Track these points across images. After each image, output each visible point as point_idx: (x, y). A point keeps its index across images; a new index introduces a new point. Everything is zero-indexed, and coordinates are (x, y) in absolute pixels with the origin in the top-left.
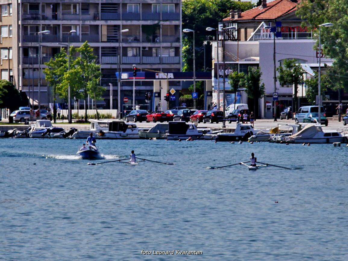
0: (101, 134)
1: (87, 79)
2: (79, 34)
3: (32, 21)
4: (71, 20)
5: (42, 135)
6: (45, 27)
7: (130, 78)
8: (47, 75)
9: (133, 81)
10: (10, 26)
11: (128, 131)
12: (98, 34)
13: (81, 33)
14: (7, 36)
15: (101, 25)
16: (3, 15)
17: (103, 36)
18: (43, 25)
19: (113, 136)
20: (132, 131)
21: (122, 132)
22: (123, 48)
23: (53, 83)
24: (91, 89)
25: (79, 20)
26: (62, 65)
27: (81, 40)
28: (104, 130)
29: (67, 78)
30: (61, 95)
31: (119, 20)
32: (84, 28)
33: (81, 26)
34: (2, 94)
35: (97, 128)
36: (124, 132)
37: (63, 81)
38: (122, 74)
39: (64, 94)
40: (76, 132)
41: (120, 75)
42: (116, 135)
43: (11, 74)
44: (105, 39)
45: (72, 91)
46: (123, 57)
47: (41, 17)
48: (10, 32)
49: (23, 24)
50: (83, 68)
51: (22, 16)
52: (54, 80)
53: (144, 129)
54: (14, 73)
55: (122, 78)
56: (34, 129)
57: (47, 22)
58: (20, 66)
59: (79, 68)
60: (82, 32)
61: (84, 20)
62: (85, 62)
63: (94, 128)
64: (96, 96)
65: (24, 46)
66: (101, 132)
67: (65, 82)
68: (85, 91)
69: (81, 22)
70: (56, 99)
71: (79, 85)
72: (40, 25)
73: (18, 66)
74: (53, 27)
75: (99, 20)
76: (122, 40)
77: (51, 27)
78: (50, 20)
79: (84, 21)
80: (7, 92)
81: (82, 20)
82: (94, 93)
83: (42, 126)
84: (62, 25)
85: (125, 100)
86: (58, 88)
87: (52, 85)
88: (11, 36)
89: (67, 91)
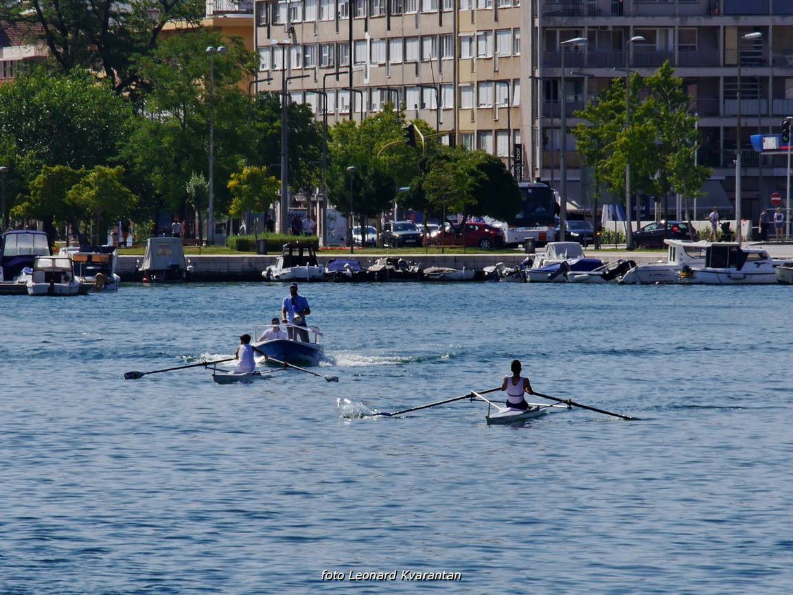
0: (684, 274)
1: (666, 148)
2: (674, 47)
3: (565, 18)
4: (653, 15)
5: (549, 278)
6: (594, 32)
7: (782, 148)
8: (580, 139)
9: (786, 155)
10: (516, 30)
11: (749, 267)
12: (717, 47)
13: (677, 45)
14: (509, 54)
15: (725, 27)
16: (502, 7)
17: (727, 52)
18: (589, 27)
19: (713, 277)
20: (758, 267)
21: (733, 270)
22: (776, 79)
23: (595, 157)
24: (675, 170)
25: (673, 15)
26: (613, 117)
27: (676, 63)
28: (694, 264)
29: (622, 146)
30: (610, 185)
31: (767, 14)
32: (684, 33)
33: (677, 28)
34: (477, 184)
35: (681, 260)
36: (739, 268)
37: (614, 153)
38: (766, 139)
39: (616, 184)
40: (632, 270)
41: (761, 142)
42: (720, 275)
43: (518, 141)
44: (732, 58)
45: (634, 176)
46: (775, 101)
47: (586, 9)
48: (515, 43)
49: (545, 25)
50: (659, 123)
51: (543, 8)
52: (595, 152)
53: (787, 261)
54: (525, 139)
55: (764, 148)
56: (544, 263)
57: (600, 21)
58: (538, 123)
59: (649, 123)
60: (680, 42)
61: (684, 16)
62: (663, 108)
63: (674, 260)
64: (689, 186)
65: (546, 76)
66: (686, 269)
67: (619, 154)
68: (664, 176)
69: (678, 19)
70: (599, 196)
71: (651, 162)
72: (583, 27)
73: (533, 122)
74: (614, 33)
75: (718, 14)
76: (773, 61)
77: (610, 32)
78: (606, 15)
79: (684, 18)
80: (487, 178)
81: (680, 15)
82: (683, 181)
83: (561, 255)
84: (634, 27)
85: (773, 199)
86: (602, 168)
87: (591, 162)
88: (518, 54)
89: (624, 176)
